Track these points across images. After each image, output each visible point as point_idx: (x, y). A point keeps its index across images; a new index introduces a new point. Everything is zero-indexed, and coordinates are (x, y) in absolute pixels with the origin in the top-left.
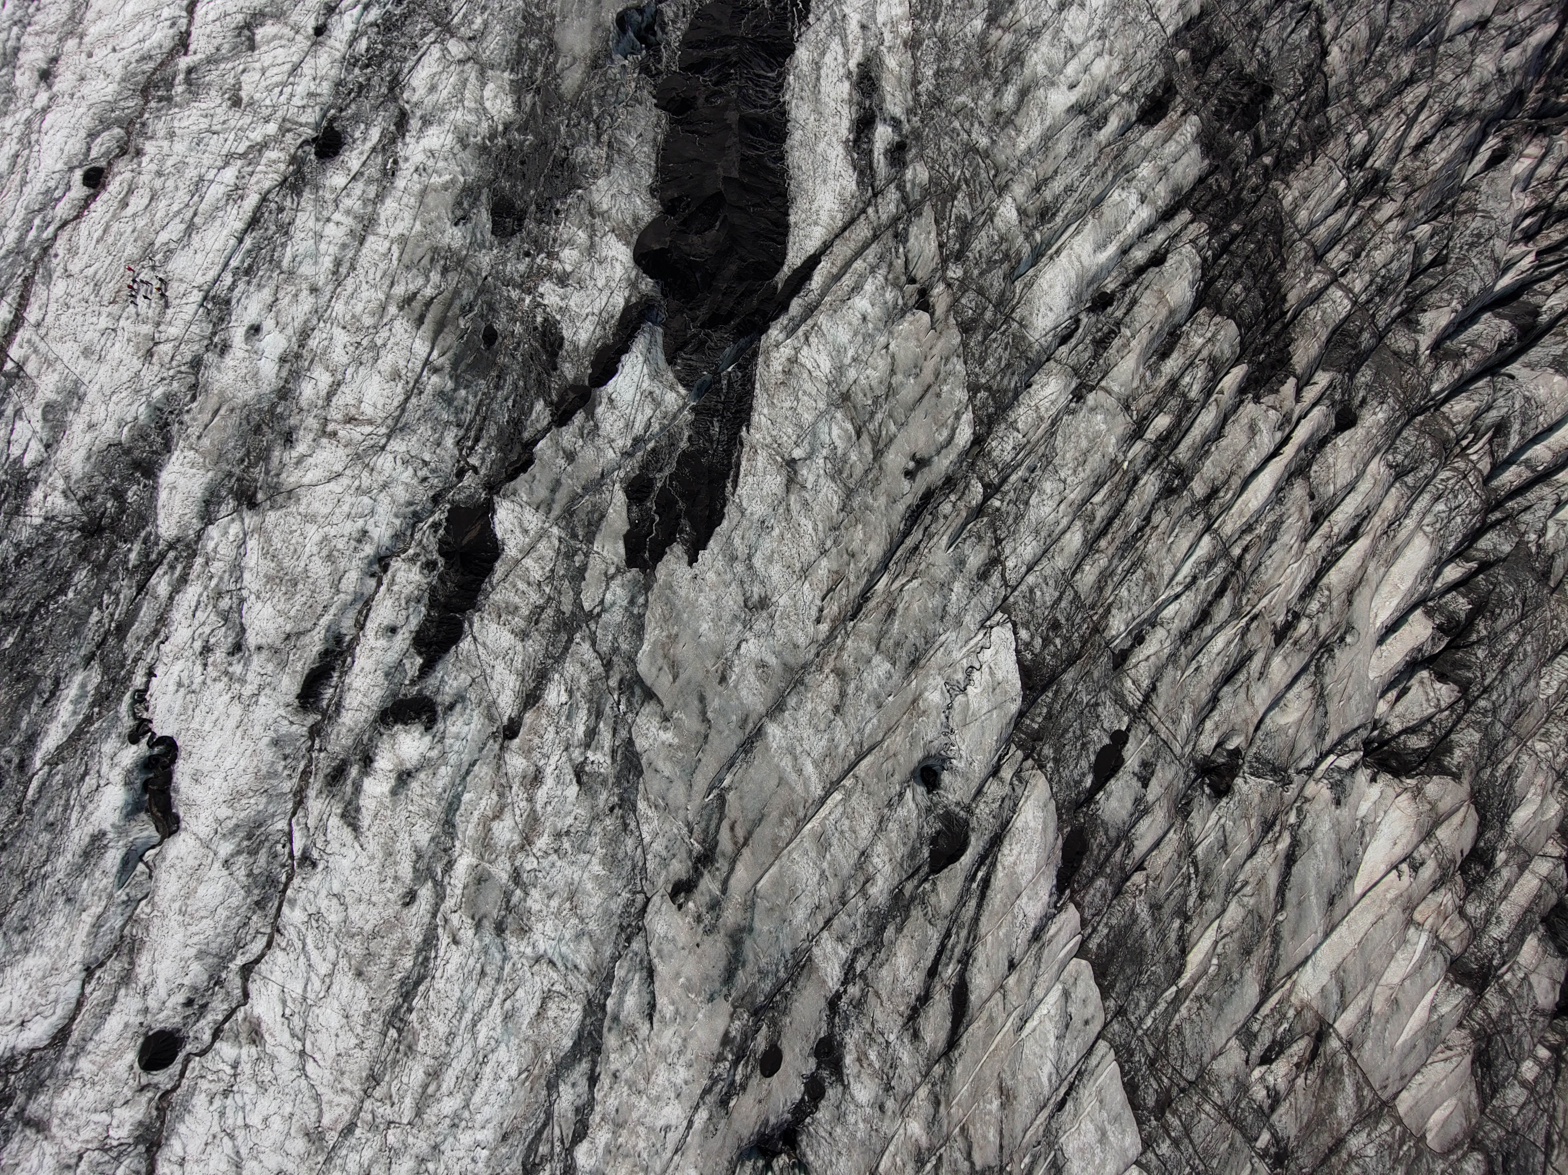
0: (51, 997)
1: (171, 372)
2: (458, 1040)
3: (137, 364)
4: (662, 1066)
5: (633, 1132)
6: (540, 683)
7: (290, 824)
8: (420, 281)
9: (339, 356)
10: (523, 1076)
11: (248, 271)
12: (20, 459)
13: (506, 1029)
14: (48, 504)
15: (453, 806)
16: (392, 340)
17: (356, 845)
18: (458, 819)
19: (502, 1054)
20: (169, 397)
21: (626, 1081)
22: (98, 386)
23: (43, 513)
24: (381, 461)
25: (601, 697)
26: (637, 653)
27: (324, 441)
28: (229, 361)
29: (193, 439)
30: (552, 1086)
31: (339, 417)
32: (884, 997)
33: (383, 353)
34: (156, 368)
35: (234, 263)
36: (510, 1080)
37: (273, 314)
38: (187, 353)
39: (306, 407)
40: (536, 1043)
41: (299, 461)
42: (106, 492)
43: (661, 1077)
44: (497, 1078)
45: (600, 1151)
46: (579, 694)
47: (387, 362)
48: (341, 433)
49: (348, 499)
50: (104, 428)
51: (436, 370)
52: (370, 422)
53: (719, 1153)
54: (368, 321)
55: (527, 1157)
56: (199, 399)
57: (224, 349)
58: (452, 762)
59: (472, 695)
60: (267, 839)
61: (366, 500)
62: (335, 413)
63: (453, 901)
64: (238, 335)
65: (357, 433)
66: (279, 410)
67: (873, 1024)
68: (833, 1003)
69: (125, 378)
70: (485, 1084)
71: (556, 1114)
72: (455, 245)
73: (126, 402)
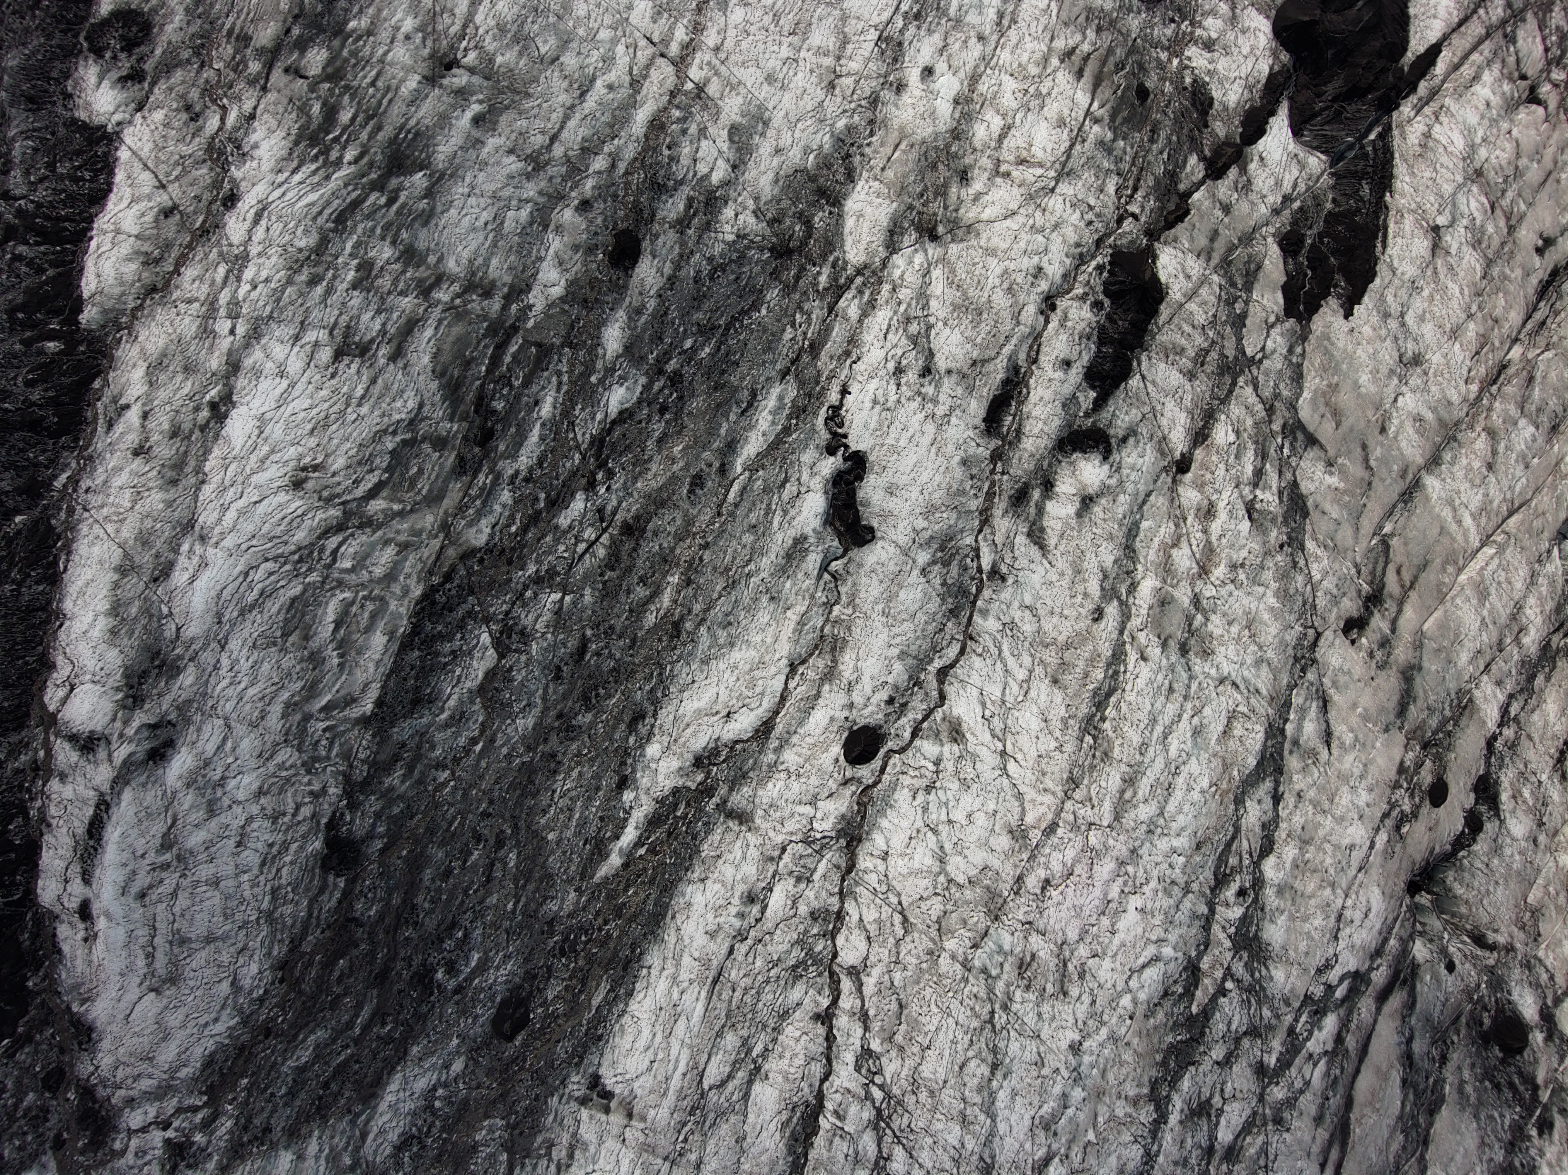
0: (758, 690)
1: (853, 105)
2: (1151, 751)
3: (820, 94)
4: (1345, 789)
5: (1319, 848)
6: (1207, 422)
7: (976, 541)
8: (1078, 37)
9: (1008, 101)
10: (1214, 789)
11: (917, 16)
12: (707, 177)
13: (1195, 744)
14: (741, 221)
15: (1132, 532)
16: (1056, 90)
17: (1045, 562)
18: (1138, 545)
19: (1193, 766)
20: (849, 129)
21: (1311, 801)
22: (783, 113)
23: (735, 230)
24: (1052, 202)
25: (1265, 440)
26: (1297, 400)
27: (999, 180)
28: (906, 98)
29: (877, 170)
30: (1239, 801)
31: (1011, 158)
32: (1537, 740)
33: (1048, 101)
34: (839, 100)
35: (904, 7)
36: (1202, 792)
37: (944, 57)
38: (867, 87)
39: (979, 148)
40: (1224, 759)
41: (977, 197)
42: (793, 216)
43: (1345, 798)
44: (1190, 789)
45: (1288, 865)
46: (1246, 435)
47: (1053, 109)
48: (1015, 174)
49: (1024, 237)
50: (791, 154)
51: (1096, 121)
52: (1041, 165)
53: (1397, 875)
54: (1034, 70)
55: (1218, 867)
56: (880, 134)
57: (900, 87)
58: (1129, 490)
59: (1143, 430)
60: (957, 552)
61: (1040, 238)
62: (1006, 155)
63: (1139, 620)
64: (913, 76)
65: (1030, 174)
66: (954, 149)
67: (1526, 766)
68: (1490, 743)
69: (809, 107)
70: (1178, 794)
71: (1244, 828)
72: (1108, 6)
73: (811, 130)
